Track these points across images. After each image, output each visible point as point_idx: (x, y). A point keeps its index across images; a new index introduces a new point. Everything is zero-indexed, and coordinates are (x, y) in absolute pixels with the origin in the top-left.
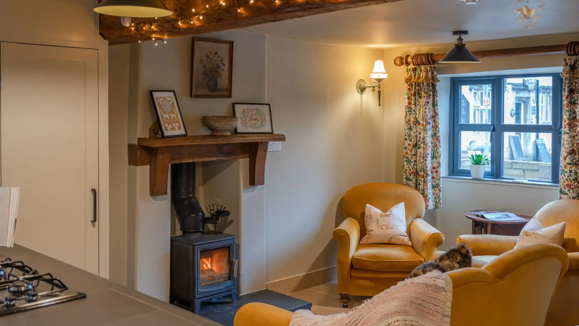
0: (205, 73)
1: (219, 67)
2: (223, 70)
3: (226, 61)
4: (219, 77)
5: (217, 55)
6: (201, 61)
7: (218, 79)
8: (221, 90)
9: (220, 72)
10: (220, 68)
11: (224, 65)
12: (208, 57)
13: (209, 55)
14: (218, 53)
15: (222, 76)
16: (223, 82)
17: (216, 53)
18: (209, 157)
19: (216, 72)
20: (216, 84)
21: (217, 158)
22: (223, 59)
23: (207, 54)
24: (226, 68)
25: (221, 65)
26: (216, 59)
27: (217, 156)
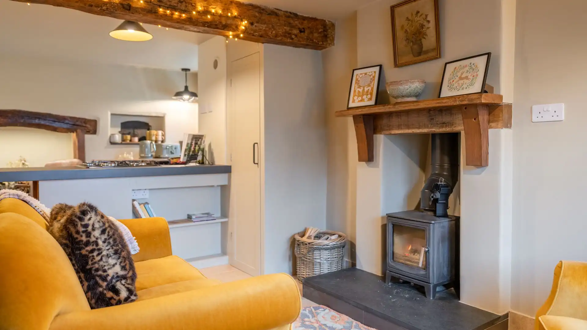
0: (407, 39)
1: (422, 26)
2: (428, 28)
3: (431, 17)
4: (424, 38)
5: (419, 14)
6: (402, 27)
7: (423, 40)
8: (427, 52)
9: (424, 32)
10: (424, 27)
11: (429, 22)
12: (409, 20)
13: (410, 18)
14: (420, 12)
15: (427, 35)
16: (429, 41)
17: (418, 12)
18: (419, 128)
19: (420, 33)
20: (421, 46)
21: (427, 129)
22: (426, 16)
23: (407, 18)
24: (432, 25)
25: (425, 23)
26: (418, 19)
27: (428, 127)
